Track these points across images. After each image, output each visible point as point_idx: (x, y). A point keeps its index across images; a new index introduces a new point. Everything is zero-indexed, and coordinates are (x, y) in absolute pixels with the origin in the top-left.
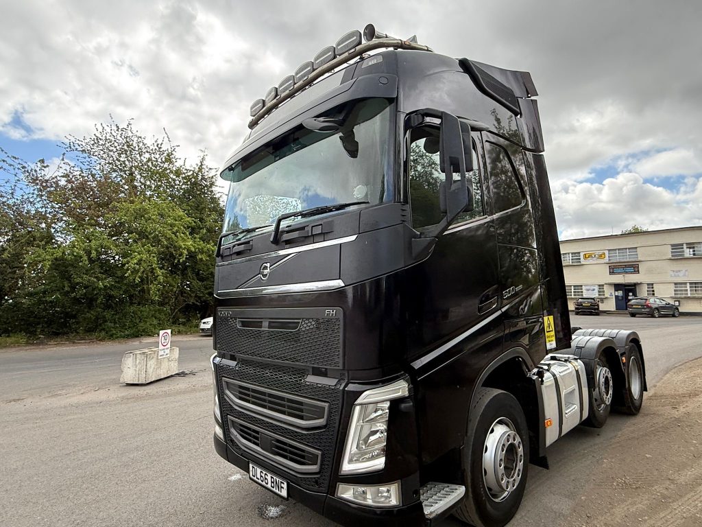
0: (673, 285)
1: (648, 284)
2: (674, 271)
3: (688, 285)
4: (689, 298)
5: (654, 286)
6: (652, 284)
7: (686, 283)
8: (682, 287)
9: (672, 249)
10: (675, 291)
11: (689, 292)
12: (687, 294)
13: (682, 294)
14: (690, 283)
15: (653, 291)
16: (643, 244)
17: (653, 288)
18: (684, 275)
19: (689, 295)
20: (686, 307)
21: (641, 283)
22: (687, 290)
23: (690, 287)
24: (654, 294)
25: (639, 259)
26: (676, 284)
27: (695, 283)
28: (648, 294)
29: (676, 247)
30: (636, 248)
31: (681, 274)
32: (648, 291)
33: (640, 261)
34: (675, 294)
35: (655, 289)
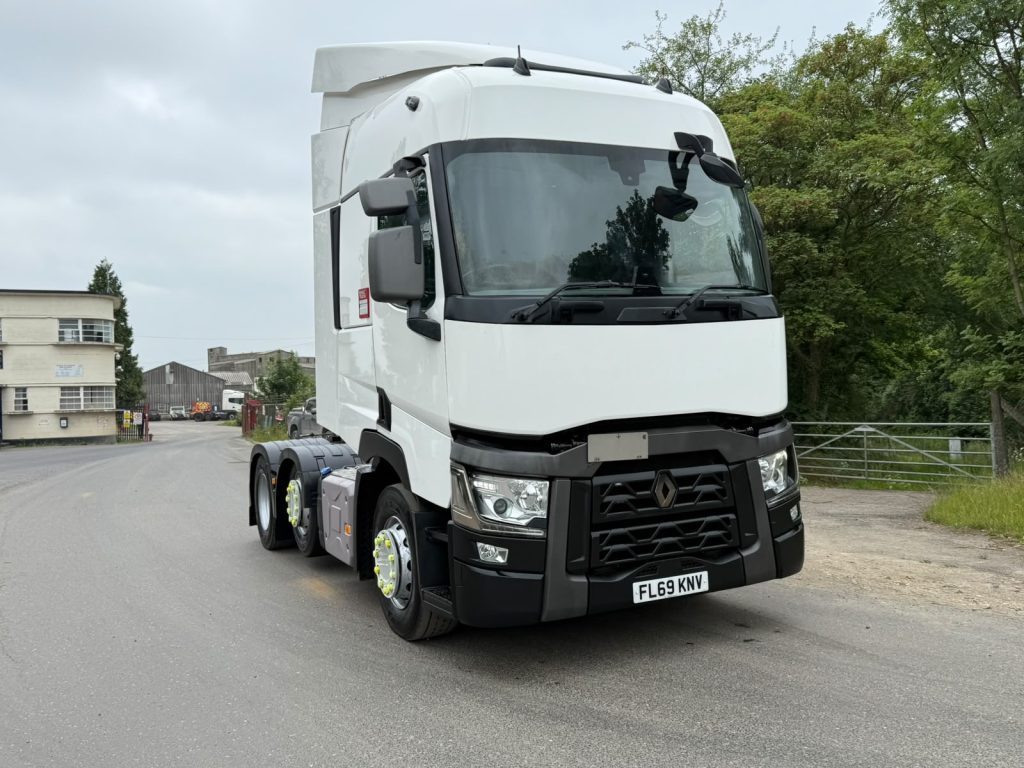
0: (57, 393)
1: (17, 389)
2: (61, 367)
3: (82, 391)
4: (83, 413)
5: (28, 390)
6: (24, 389)
7: (78, 388)
8: (71, 395)
9: (61, 327)
10: (62, 400)
11: (82, 403)
12: (79, 406)
13: (71, 406)
14: (86, 388)
15: (25, 402)
16: (13, 313)
17: (25, 396)
18: (78, 374)
19: (82, 408)
20: (77, 429)
21: (6, 387)
22: (79, 400)
23: (85, 394)
24: (25, 408)
25: (5, 339)
26: (63, 388)
27: (92, 388)
28: (16, 408)
29: (66, 322)
31: (72, 372)
32: (16, 402)
33: (5, 345)
34: (61, 407)
35: (29, 397)
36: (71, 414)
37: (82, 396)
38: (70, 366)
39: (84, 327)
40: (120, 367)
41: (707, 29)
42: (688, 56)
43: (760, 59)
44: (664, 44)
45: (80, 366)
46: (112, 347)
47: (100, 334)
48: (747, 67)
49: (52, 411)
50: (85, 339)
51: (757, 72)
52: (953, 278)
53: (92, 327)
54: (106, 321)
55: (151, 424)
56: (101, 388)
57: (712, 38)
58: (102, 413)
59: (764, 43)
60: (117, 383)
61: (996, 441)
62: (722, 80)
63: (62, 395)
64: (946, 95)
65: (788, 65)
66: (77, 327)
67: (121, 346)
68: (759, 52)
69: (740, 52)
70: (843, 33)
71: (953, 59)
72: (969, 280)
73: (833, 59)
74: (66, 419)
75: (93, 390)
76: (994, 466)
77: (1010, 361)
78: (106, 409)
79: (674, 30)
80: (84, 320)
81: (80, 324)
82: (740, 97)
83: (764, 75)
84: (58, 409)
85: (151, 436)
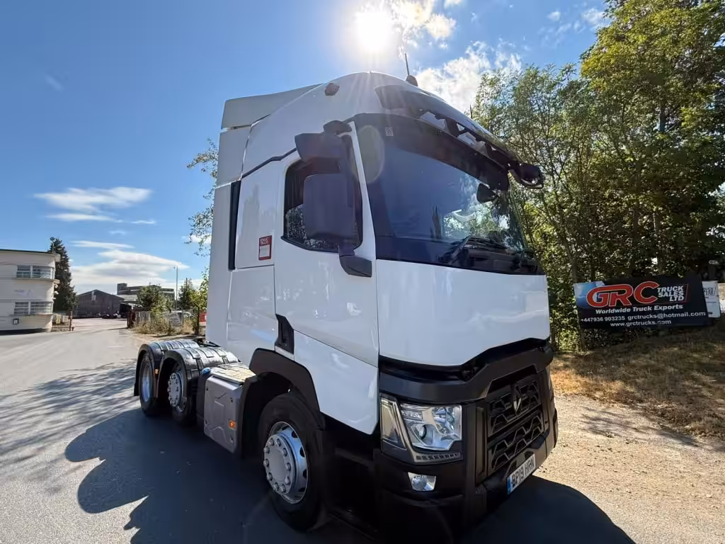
36: (21, 317)
37: (29, 307)
38: (22, 291)
39: (34, 270)
40: (56, 292)
45: (30, 291)
46: (52, 281)
49: (8, 315)
50: (34, 276)
53: (39, 270)
54: (50, 267)
55: (74, 321)
56: (42, 303)
58: (43, 317)
60: (54, 300)
63: (16, 306)
66: (29, 270)
67: (58, 282)
74: (17, 320)
75: (37, 304)
80: (34, 267)
81: (32, 269)
84: (12, 314)
85: (73, 328)
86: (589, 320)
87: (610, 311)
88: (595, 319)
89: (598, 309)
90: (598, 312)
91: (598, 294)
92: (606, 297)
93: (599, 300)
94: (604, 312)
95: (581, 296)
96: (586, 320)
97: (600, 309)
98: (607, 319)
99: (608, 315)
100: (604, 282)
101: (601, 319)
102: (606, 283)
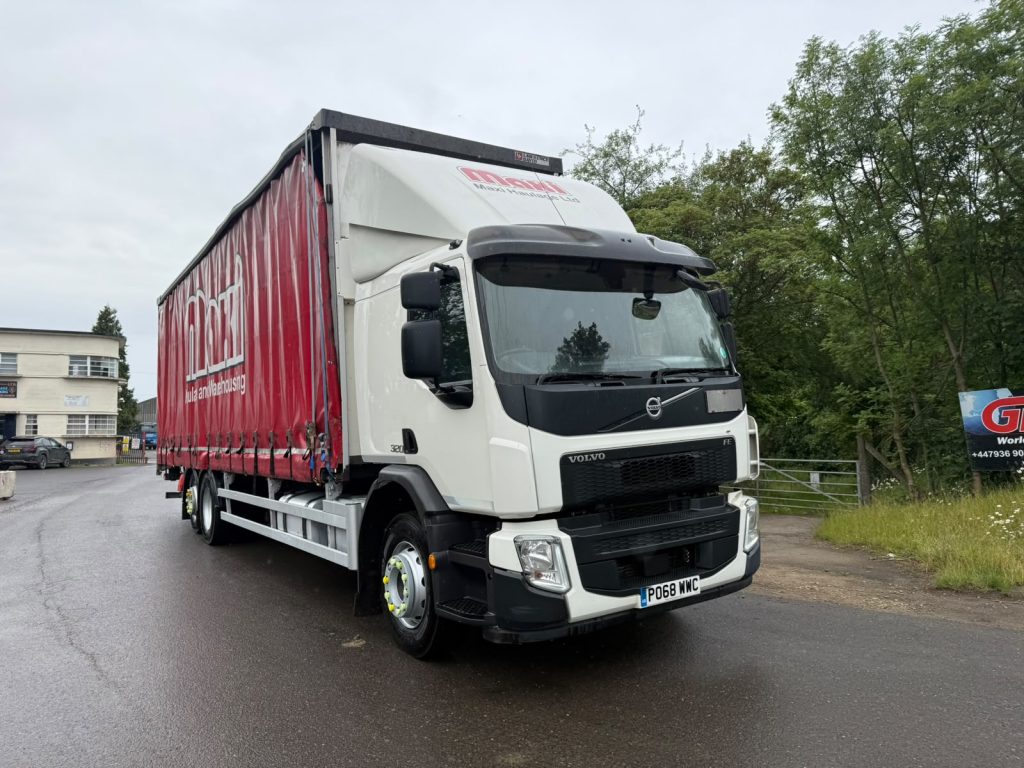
0: (65, 420)
1: (29, 416)
2: (70, 397)
3: (87, 419)
4: (87, 438)
5: (39, 417)
6: (35, 416)
7: (83, 416)
8: (78, 421)
9: (71, 363)
10: (68, 426)
11: (87, 429)
12: (84, 432)
13: (77, 432)
14: (91, 416)
15: (35, 427)
16: (28, 349)
17: (35, 422)
18: (84, 404)
19: (87, 434)
20: (79, 452)
21: (19, 414)
22: (84, 426)
23: (90, 422)
24: (35, 432)
25: (20, 372)
26: (70, 416)
27: (97, 416)
28: (26, 432)
29: (74, 358)
30: (15, 355)
31: (79, 402)
32: (27, 427)
33: (20, 377)
34: (68, 432)
35: (38, 424)
36: (77, 438)
37: (87, 423)
38: (78, 397)
39: (92, 363)
40: (121, 399)
41: (627, 140)
42: (612, 161)
43: (671, 164)
44: (593, 152)
45: (87, 397)
46: (115, 381)
47: (106, 369)
48: (659, 171)
49: (59, 435)
50: (92, 374)
51: (668, 176)
52: (826, 344)
53: (99, 364)
54: (112, 359)
56: (104, 416)
57: (632, 148)
58: (105, 438)
59: (672, 152)
60: (119, 412)
61: (861, 476)
62: (640, 181)
63: (69, 422)
64: (818, 200)
65: (689, 172)
66: (86, 363)
67: (122, 381)
68: (669, 159)
69: (654, 159)
70: (737, 148)
71: (827, 176)
72: (839, 345)
73: (729, 168)
74: (72, 443)
75: (97, 418)
76: (859, 495)
77: (873, 412)
78: (108, 435)
79: (600, 141)
80: (93, 358)
81: (89, 361)
82: (655, 196)
83: (674, 179)
84: (65, 434)
85: (147, 459)
86: (986, 454)
87: (1021, 440)
88: (997, 454)
89: (1001, 436)
90: (1001, 441)
91: (1000, 411)
92: (1014, 415)
93: (1002, 421)
94: (1011, 441)
95: (972, 413)
96: (980, 455)
97: (1005, 436)
98: (1016, 453)
99: (1018, 446)
100: (1012, 391)
101: (1007, 454)
102: (1014, 393)
